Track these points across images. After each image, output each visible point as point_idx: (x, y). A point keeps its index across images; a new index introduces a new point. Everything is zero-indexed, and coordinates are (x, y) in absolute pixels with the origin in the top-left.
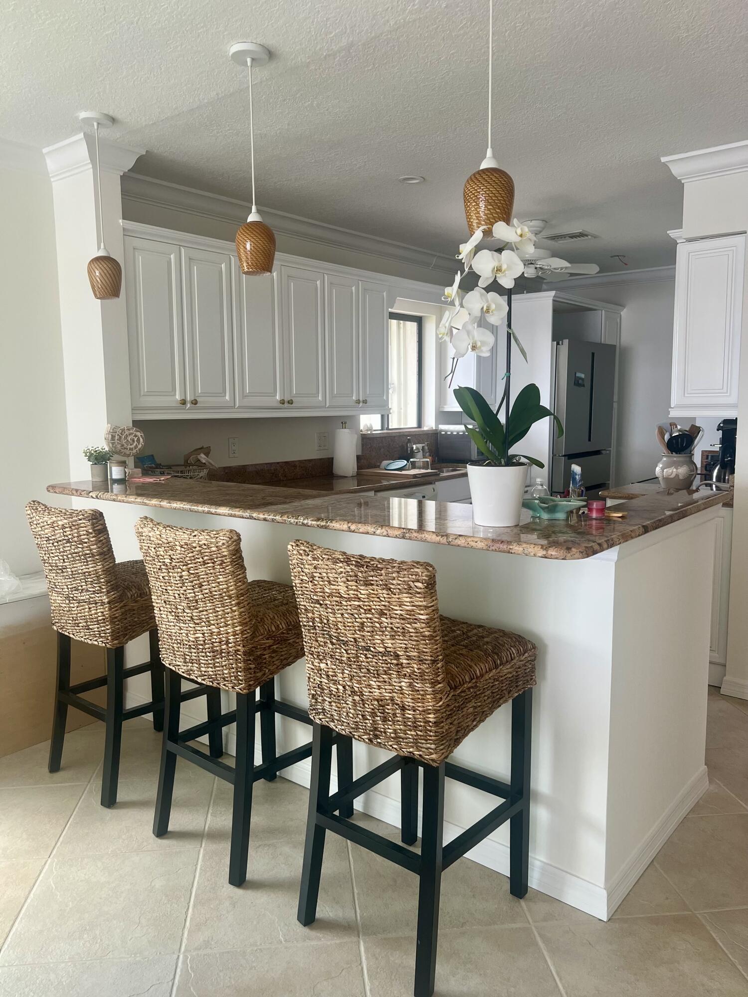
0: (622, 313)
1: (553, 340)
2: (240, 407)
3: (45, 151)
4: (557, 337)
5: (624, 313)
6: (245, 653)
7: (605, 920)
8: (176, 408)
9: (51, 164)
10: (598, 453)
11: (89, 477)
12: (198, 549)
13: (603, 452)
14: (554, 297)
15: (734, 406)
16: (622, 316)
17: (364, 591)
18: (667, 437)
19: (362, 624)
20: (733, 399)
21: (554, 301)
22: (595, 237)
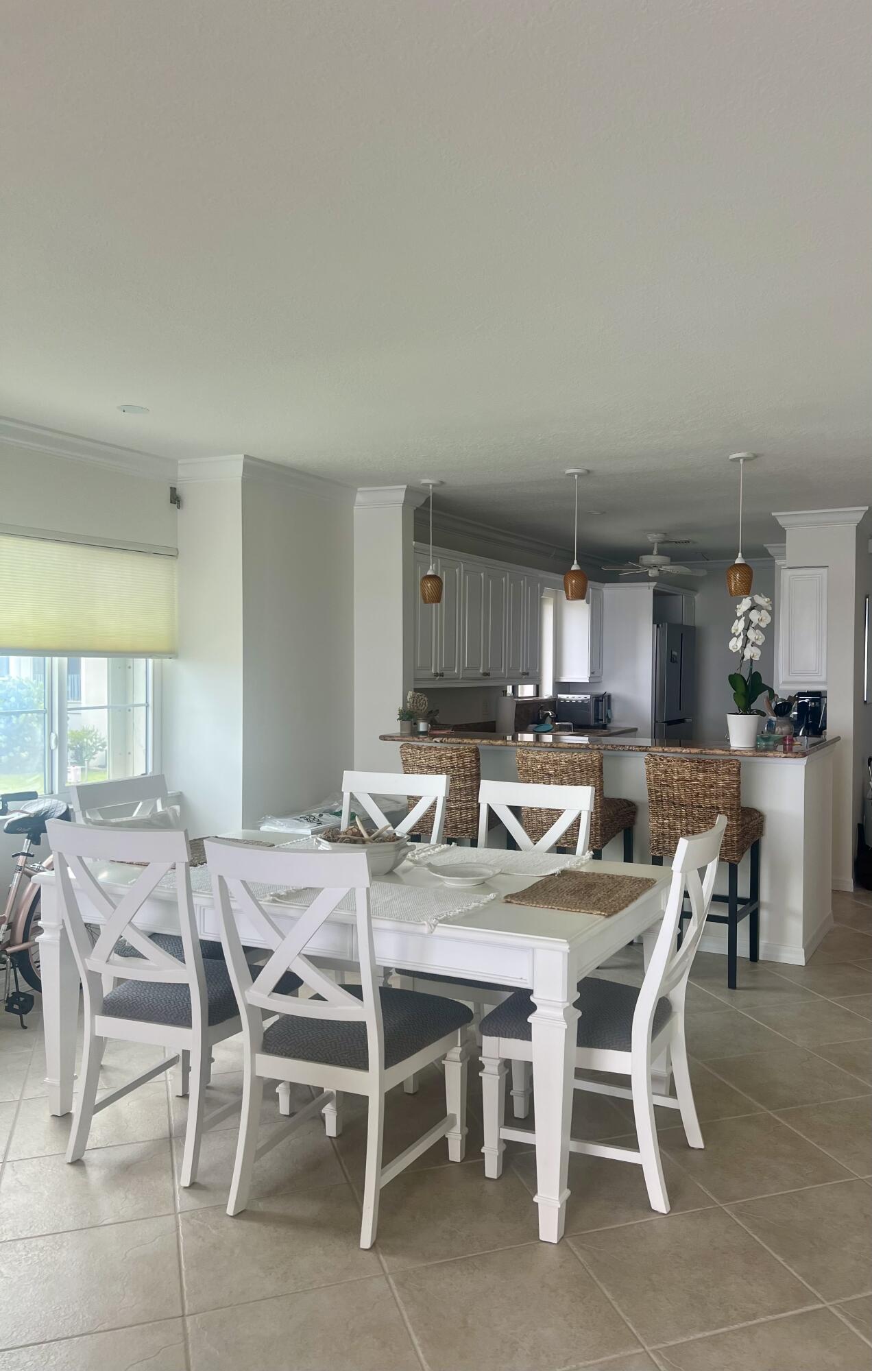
0: (695, 597)
1: (654, 623)
2: (462, 679)
3: (359, 489)
4: (657, 621)
5: (697, 597)
6: (602, 825)
7: (804, 964)
8: (430, 679)
9: (359, 498)
10: (682, 721)
11: (398, 730)
12: (578, 763)
13: (687, 720)
14: (655, 587)
15: (824, 683)
16: (696, 600)
17: (701, 776)
18: (773, 705)
19: (698, 794)
20: (823, 678)
21: (654, 590)
22: (694, 543)
